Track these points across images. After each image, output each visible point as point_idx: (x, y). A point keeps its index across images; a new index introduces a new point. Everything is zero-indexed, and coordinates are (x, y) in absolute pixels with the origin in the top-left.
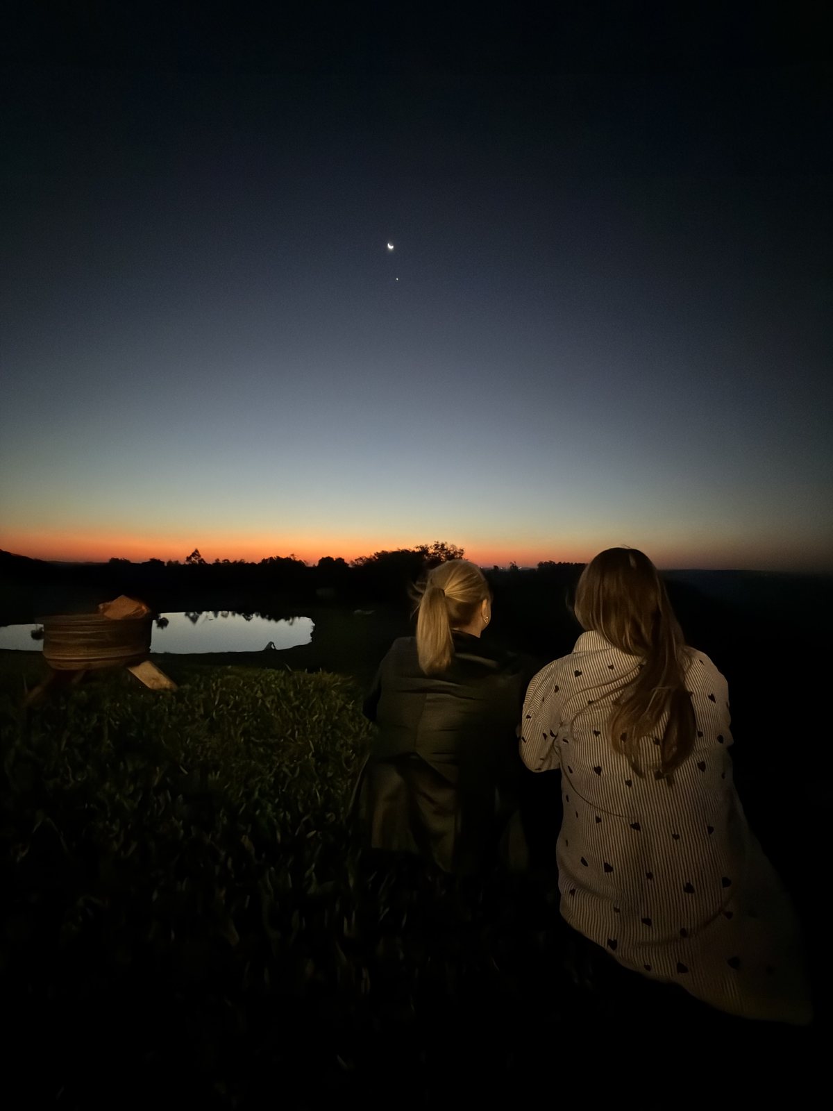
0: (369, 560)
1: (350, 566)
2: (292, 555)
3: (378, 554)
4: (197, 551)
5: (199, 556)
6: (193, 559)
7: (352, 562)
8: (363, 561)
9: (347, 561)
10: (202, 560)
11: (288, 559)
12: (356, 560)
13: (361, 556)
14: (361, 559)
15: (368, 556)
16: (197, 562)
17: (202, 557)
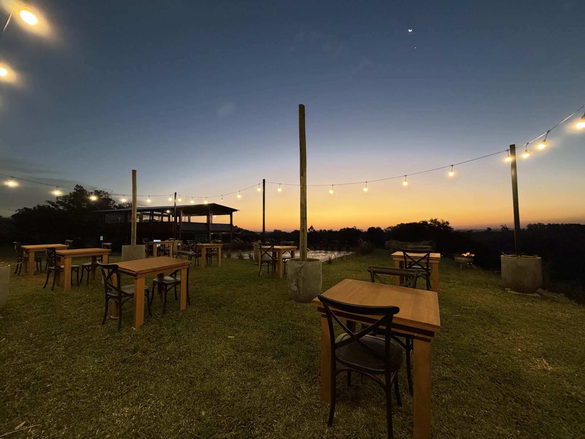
0: (395, 228)
1: (384, 231)
2: (355, 227)
3: (399, 225)
4: (312, 226)
5: (313, 228)
7: (385, 229)
8: (391, 228)
9: (383, 229)
11: (353, 229)
12: (387, 228)
13: (390, 226)
14: (390, 227)
15: (394, 226)
16: (312, 231)
17: (314, 229)
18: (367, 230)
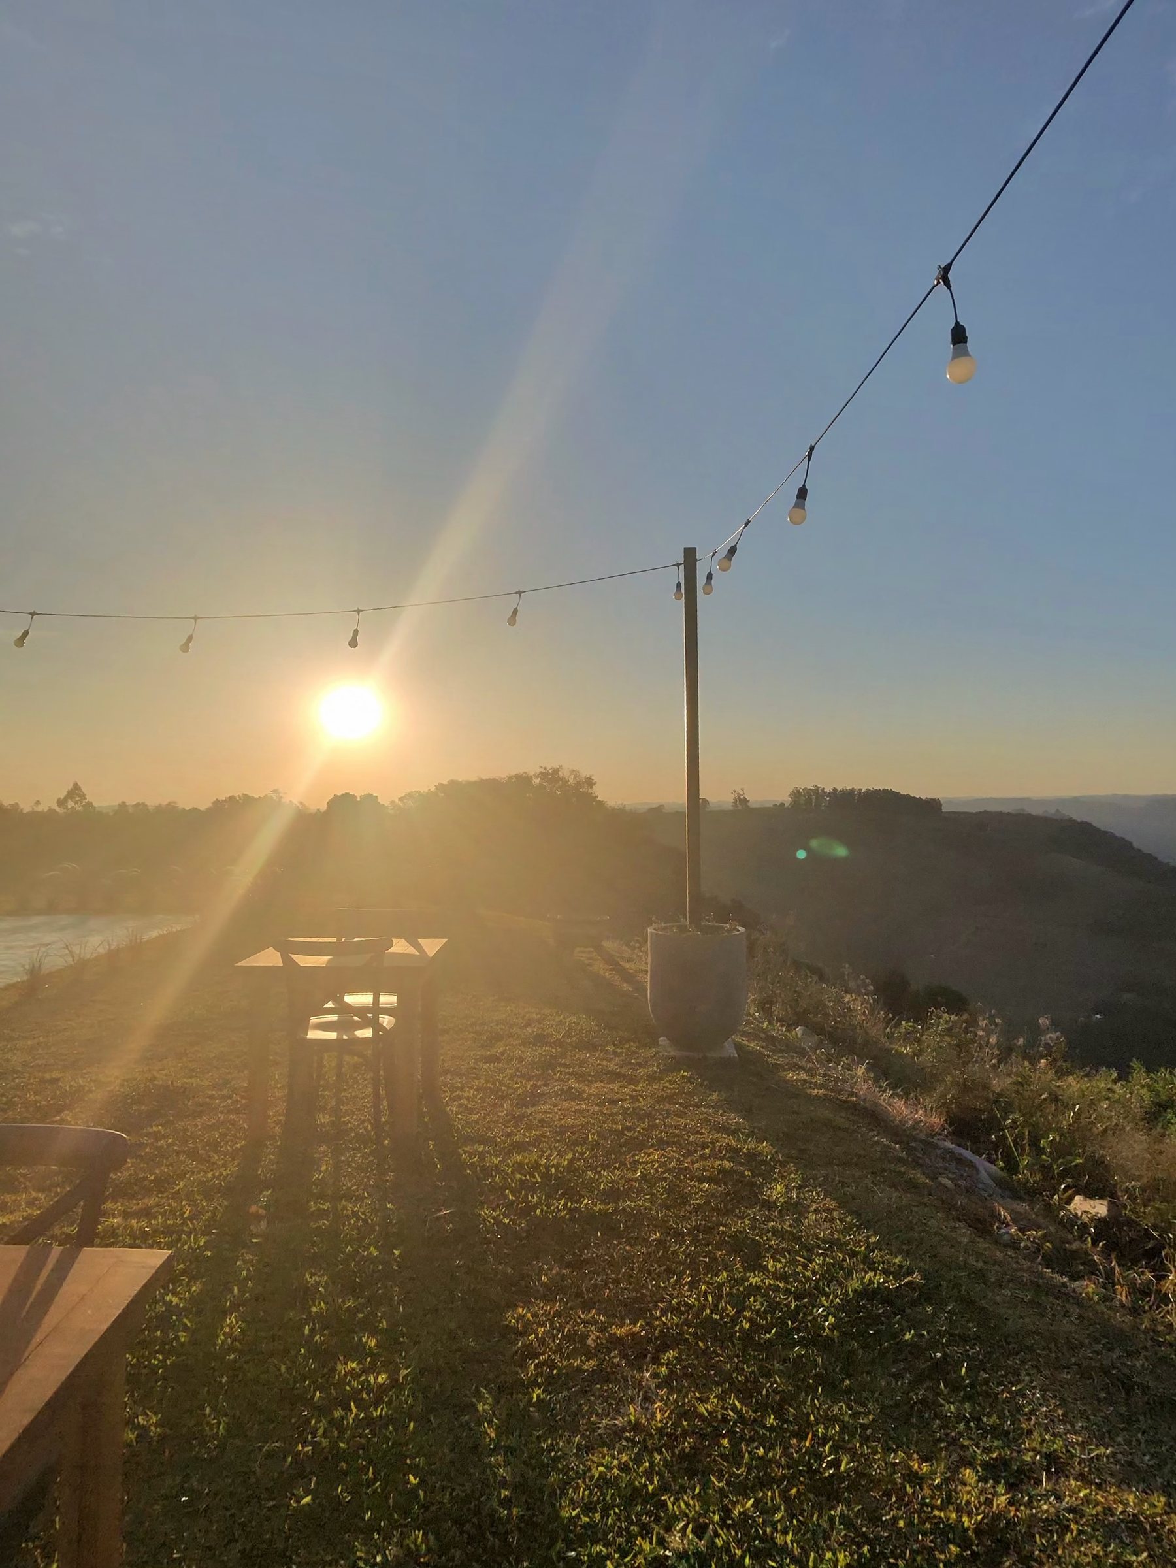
4: (76, 787)
5: (83, 796)
6: (70, 804)
9: (384, 800)
10: (90, 804)
12: (400, 799)
14: (409, 796)
16: (80, 808)
17: (89, 798)
18: (324, 807)
